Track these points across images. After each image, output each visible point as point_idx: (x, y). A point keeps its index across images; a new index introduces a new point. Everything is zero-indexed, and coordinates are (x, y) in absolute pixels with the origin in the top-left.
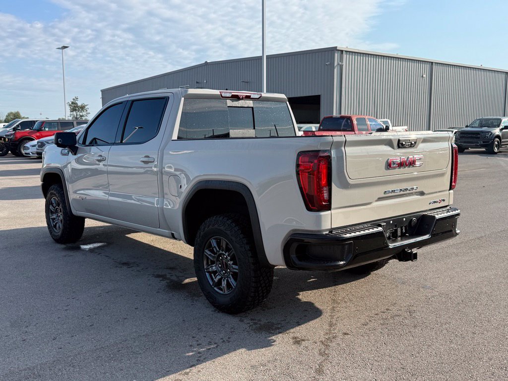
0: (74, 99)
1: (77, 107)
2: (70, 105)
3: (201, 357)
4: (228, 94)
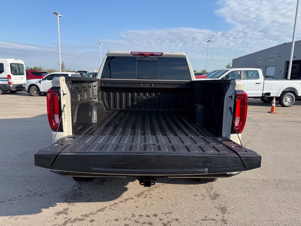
0: (229, 64)
3: (16, 198)
4: (136, 53)
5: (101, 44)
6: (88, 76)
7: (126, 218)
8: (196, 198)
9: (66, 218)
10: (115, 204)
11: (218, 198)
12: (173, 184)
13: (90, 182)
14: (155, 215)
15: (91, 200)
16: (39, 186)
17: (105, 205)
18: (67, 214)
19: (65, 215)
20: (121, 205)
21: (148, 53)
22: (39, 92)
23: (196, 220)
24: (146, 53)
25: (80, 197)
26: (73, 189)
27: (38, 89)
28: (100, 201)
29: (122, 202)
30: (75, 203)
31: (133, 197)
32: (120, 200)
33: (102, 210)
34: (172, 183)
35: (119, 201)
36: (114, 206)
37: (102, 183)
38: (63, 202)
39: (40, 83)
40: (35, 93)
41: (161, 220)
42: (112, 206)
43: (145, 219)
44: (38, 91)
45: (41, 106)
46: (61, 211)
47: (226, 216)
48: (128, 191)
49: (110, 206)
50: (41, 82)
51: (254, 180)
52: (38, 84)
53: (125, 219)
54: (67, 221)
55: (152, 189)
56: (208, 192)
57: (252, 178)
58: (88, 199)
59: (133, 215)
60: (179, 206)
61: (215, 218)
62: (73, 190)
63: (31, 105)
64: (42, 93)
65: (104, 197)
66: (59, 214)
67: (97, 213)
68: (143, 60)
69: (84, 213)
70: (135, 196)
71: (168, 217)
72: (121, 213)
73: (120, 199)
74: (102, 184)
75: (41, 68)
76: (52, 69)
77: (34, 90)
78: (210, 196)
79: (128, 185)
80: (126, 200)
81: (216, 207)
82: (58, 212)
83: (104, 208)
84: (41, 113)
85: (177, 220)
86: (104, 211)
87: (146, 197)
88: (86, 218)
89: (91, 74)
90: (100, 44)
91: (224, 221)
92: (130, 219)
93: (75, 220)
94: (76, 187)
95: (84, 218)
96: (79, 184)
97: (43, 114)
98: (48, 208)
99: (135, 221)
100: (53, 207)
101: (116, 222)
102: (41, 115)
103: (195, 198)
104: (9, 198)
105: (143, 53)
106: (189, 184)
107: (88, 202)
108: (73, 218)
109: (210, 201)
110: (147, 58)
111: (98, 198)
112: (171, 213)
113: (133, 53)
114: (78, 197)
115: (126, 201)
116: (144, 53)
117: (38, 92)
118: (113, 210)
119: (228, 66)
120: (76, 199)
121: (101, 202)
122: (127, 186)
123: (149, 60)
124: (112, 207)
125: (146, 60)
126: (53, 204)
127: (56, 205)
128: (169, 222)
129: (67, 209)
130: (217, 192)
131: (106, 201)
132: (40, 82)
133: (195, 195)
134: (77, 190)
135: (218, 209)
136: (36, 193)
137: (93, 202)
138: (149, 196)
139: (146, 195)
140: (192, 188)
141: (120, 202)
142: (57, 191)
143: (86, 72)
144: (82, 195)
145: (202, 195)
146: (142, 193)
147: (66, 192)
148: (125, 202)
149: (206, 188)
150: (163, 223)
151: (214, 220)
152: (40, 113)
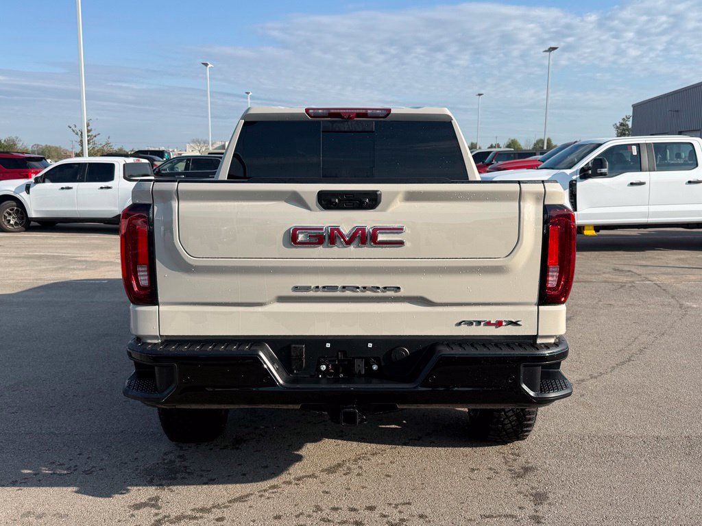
0: (624, 119)
1: (628, 130)
2: (617, 128)
3: (26, 478)
4: (320, 111)
5: (210, 66)
6: (172, 168)
7: (301, 514)
8: (474, 475)
9: (157, 514)
10: (274, 487)
11: (530, 476)
12: (419, 446)
13: (206, 444)
14: (371, 508)
15: (214, 480)
16: (80, 454)
17: (248, 491)
18: (159, 508)
19: (152, 508)
20: (287, 489)
21: (350, 111)
22: (25, 220)
23: (468, 517)
24: (347, 111)
25: (186, 476)
26: (164, 460)
27: (21, 208)
28: (236, 483)
29: (290, 483)
30: (174, 488)
31: (317, 473)
32: (284, 480)
33: (241, 499)
34: (415, 445)
35: (282, 481)
36: (270, 491)
37: (237, 446)
38: (145, 485)
39: (28, 193)
40: (12, 222)
41: (385, 516)
42: (265, 491)
43: (345, 514)
44: (20, 215)
45: (35, 260)
46: (143, 501)
47: (543, 509)
48: (305, 461)
49: (261, 491)
50: (31, 189)
51: (631, 438)
52: (23, 196)
53: (297, 516)
54: (159, 520)
55: (363, 457)
56: (506, 463)
57: (628, 434)
58: (205, 480)
59: (318, 509)
60: (430, 491)
61: (517, 512)
62: (166, 461)
63: (7, 257)
64: (33, 223)
65: (244, 475)
66: (138, 507)
67: (231, 504)
68: (337, 129)
69: (199, 506)
70: (322, 471)
71: (400, 512)
72: (287, 504)
73: (284, 477)
74: (237, 449)
75: (13, 141)
76: (49, 144)
77: (10, 214)
78: (511, 470)
79: (303, 449)
80: (299, 479)
81: (521, 493)
82: (136, 505)
83: (247, 496)
84: (41, 279)
85: (421, 516)
86: (246, 501)
87: (349, 473)
88: (206, 515)
89: (180, 159)
90: (206, 65)
91: (537, 519)
92: (309, 516)
93: (179, 519)
94: (172, 455)
95: (201, 514)
96: (179, 449)
97: (46, 283)
98: (110, 497)
99: (323, 520)
100: (122, 496)
101: (276, 521)
102: (40, 284)
103: (472, 475)
104: (10, 478)
105: (338, 111)
106: (461, 447)
107: (205, 484)
108: (173, 515)
109: (508, 482)
110: (349, 123)
111: (229, 476)
112: (409, 504)
113: (311, 111)
114: (179, 476)
115: (300, 482)
116: (341, 111)
117: (23, 219)
118: (268, 498)
119: (622, 124)
120: (175, 478)
121: (238, 485)
122: (299, 453)
123: (354, 130)
124: (267, 494)
125: (346, 129)
126: (121, 489)
127: (128, 491)
128: (402, 520)
129: (157, 499)
130: (529, 463)
131: (249, 482)
132: (28, 188)
133: (473, 470)
134: (175, 462)
135: (527, 496)
136: (73, 469)
137: (218, 483)
138: (356, 472)
139: (349, 469)
140: (466, 456)
141: (284, 483)
142: (126, 463)
143: (160, 154)
144: (188, 471)
145: (491, 469)
146: (339, 465)
147: (148, 466)
148: (297, 484)
149: (502, 455)
150: (388, 522)
151: (512, 516)
152: (37, 280)
